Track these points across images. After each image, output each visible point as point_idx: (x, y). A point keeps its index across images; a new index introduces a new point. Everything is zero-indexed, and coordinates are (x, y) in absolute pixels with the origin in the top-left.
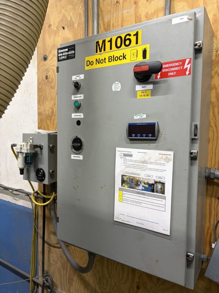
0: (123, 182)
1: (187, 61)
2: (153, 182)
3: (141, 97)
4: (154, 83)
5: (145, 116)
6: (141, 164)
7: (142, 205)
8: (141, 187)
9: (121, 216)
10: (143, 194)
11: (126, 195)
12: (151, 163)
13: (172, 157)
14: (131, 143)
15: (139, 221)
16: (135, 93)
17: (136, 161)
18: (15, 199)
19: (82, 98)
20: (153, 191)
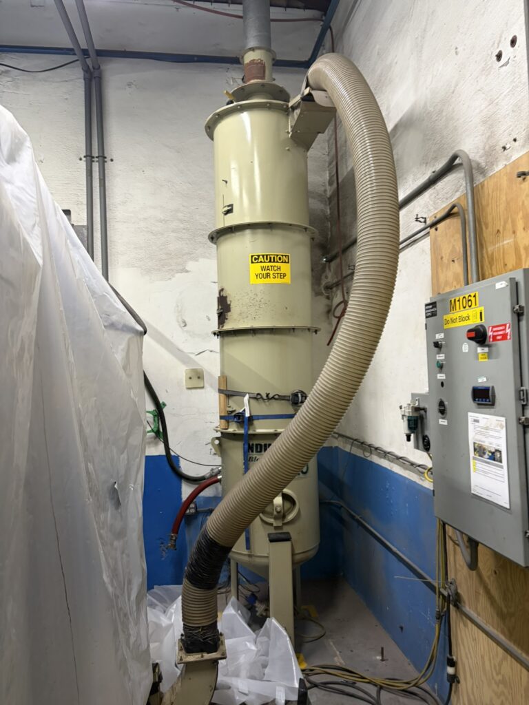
0: (475, 450)
1: (508, 325)
2: (493, 450)
3: (482, 360)
4: (489, 346)
5: (485, 380)
6: (485, 431)
7: (490, 475)
8: (486, 456)
9: (476, 488)
10: (489, 463)
11: (478, 465)
12: (492, 430)
13: (504, 423)
14: (479, 408)
15: (489, 494)
16: (477, 355)
17: (482, 428)
18: (421, 479)
19: (443, 358)
20: (494, 460)
